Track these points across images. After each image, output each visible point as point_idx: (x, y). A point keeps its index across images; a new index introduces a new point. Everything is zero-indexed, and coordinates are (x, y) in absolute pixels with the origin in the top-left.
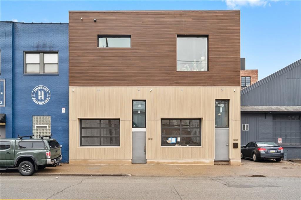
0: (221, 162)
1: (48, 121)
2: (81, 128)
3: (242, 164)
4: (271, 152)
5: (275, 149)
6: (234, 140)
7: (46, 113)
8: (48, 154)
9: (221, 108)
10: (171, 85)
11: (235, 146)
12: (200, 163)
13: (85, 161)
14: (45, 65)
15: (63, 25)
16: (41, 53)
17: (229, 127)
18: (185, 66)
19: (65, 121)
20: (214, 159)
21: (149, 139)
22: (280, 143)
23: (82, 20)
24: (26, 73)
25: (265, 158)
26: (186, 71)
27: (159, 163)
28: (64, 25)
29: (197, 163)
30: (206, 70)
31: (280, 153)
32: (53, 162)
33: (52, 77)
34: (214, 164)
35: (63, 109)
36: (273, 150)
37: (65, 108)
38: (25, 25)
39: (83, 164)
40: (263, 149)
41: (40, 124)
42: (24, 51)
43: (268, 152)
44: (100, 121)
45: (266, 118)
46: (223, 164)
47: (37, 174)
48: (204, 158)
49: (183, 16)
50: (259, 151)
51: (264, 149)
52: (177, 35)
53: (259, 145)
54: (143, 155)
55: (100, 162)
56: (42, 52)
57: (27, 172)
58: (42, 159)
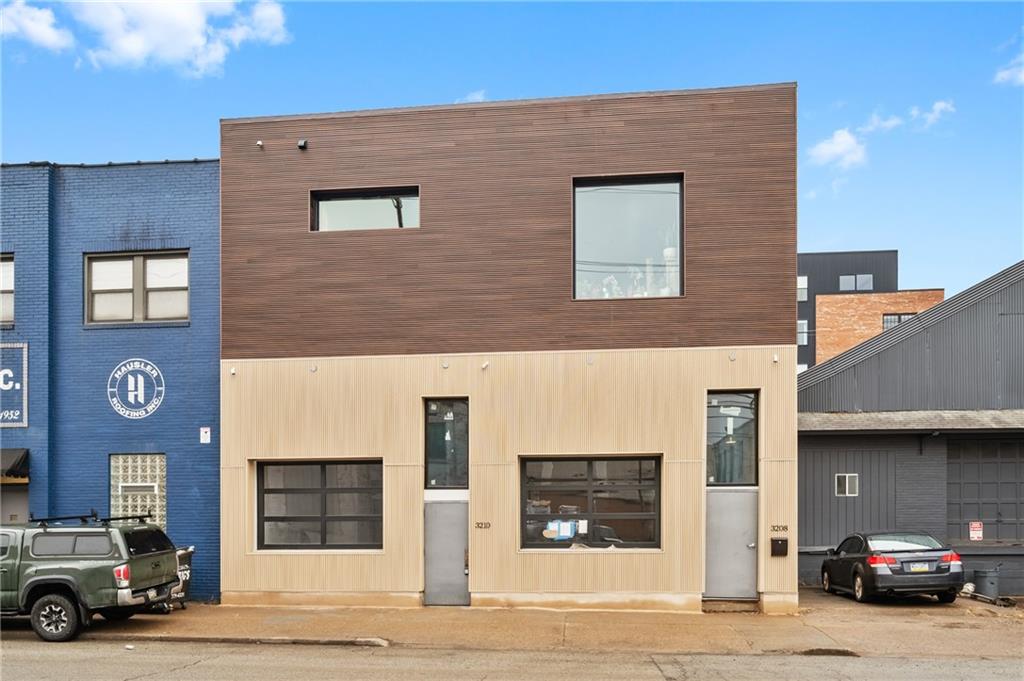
0: (729, 604)
1: (158, 470)
2: (262, 491)
3: (804, 609)
4: (913, 570)
5: (929, 561)
6: (775, 528)
7: (150, 446)
8: (122, 572)
9: (730, 421)
10: (554, 346)
11: (779, 548)
12: (653, 605)
13: (271, 595)
14: (152, 296)
15: (203, 165)
16: (135, 259)
17: (757, 484)
18: (606, 281)
19: (209, 468)
20: (704, 591)
21: (479, 526)
22: (976, 539)
23: (262, 147)
24: (92, 320)
25: (891, 589)
26: (607, 296)
27: (511, 605)
28: (208, 164)
29: (644, 605)
30: (676, 292)
31: (947, 574)
32: (141, 600)
33: (167, 331)
34: (700, 608)
35: (203, 430)
36: (922, 564)
37: (208, 430)
38: (87, 173)
39: (265, 606)
40: (884, 561)
41: (134, 479)
42: (84, 253)
43: (902, 569)
44: (323, 470)
45: (921, 453)
46: (734, 612)
47: (88, 635)
48: (668, 589)
49: (593, 114)
50: (873, 566)
51: (889, 559)
52: (574, 179)
53: (875, 545)
54: (458, 579)
55: (320, 601)
56: (142, 253)
57: (57, 628)
58: (101, 588)
